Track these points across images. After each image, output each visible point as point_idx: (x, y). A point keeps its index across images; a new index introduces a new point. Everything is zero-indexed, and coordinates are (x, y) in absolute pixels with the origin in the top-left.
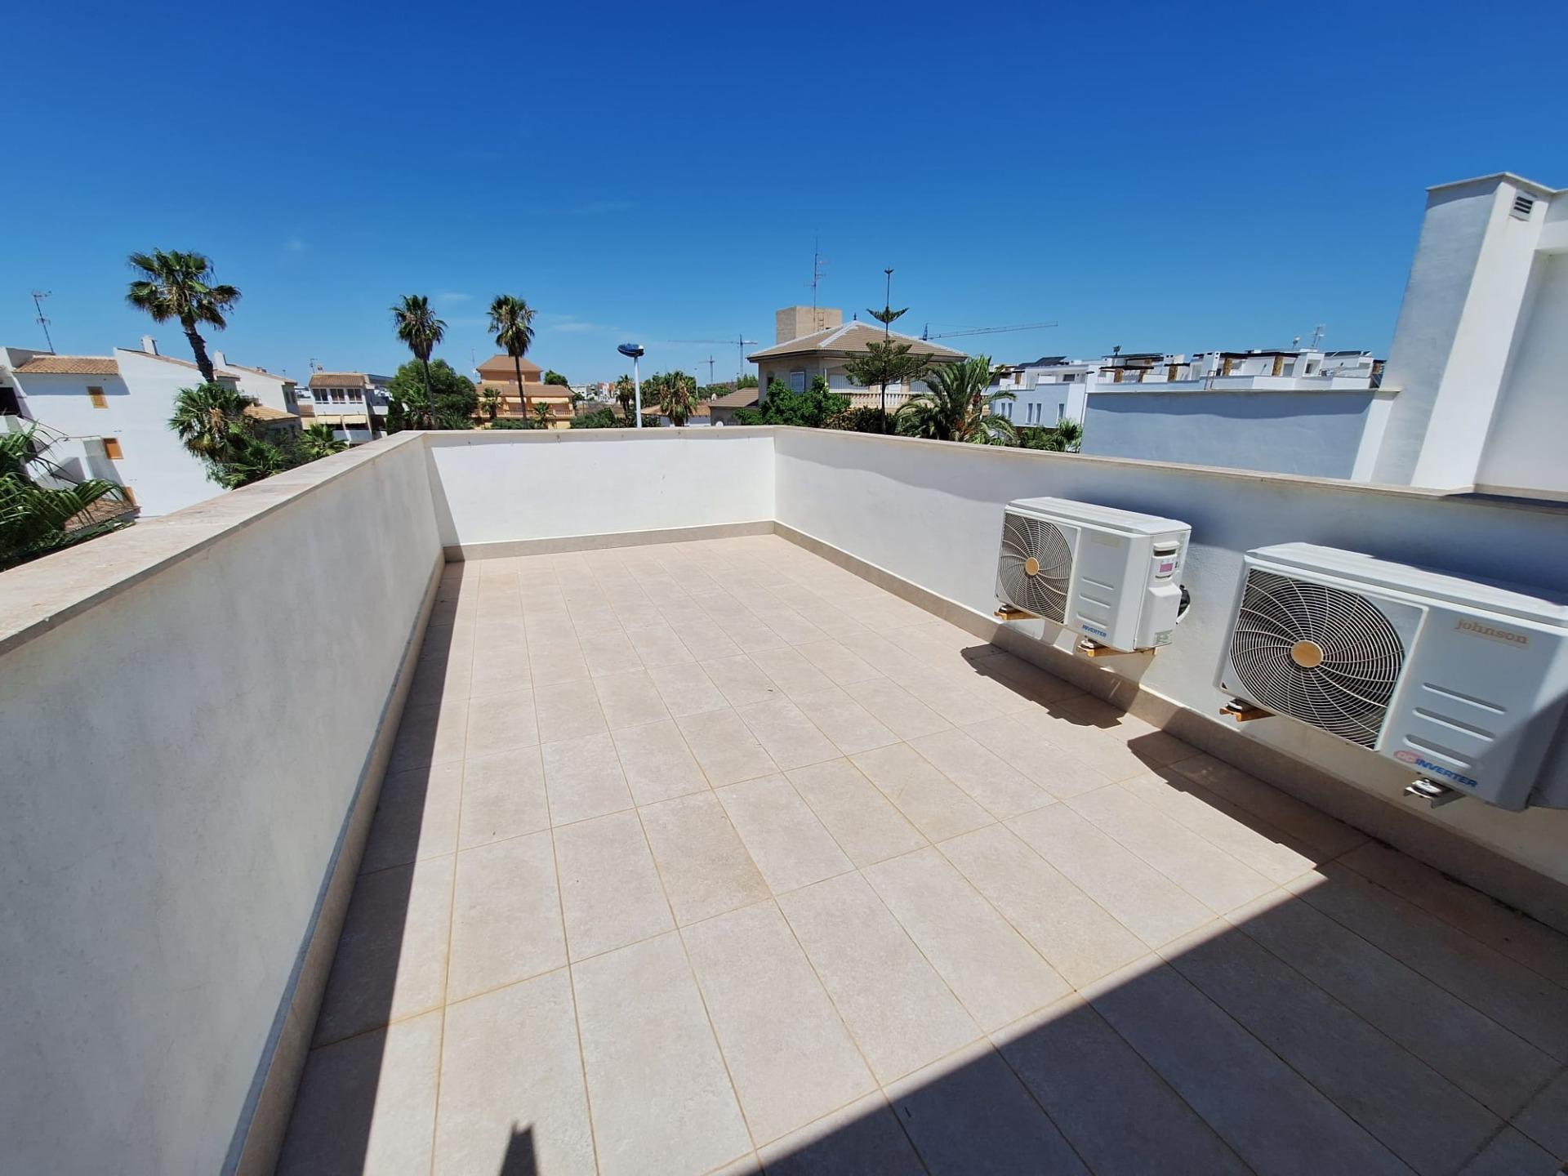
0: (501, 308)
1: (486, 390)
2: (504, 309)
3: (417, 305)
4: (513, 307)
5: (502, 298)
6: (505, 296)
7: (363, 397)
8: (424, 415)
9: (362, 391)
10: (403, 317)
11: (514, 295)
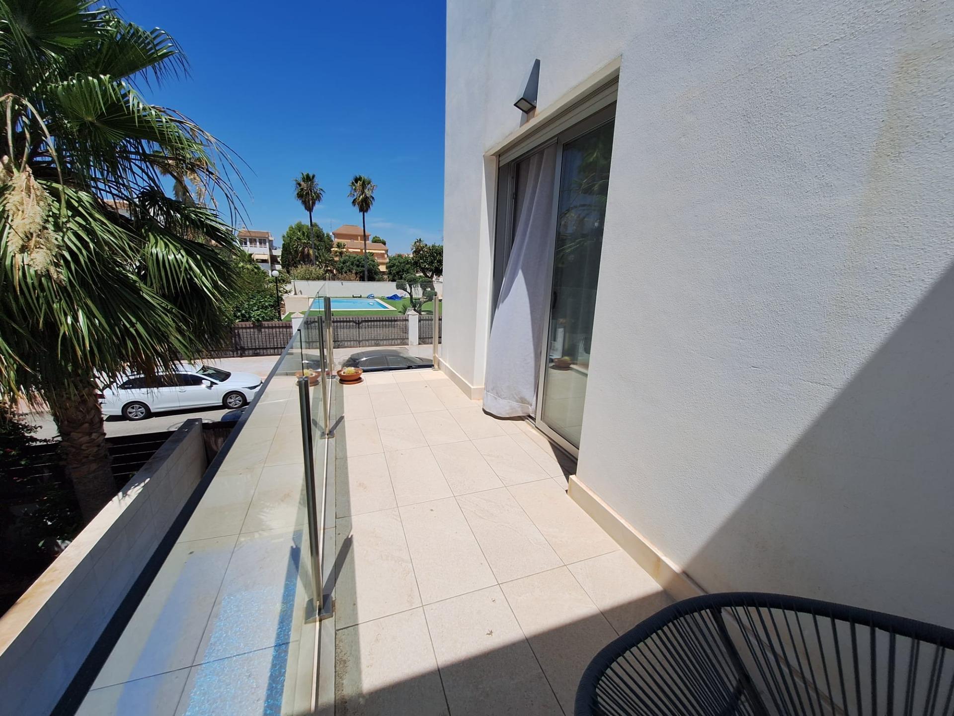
0: (357, 182)
1: (338, 243)
2: (358, 183)
3: (308, 179)
4: (364, 182)
5: (358, 177)
6: (360, 176)
7: (267, 244)
8: (305, 248)
9: (267, 241)
10: (300, 185)
11: (365, 176)
